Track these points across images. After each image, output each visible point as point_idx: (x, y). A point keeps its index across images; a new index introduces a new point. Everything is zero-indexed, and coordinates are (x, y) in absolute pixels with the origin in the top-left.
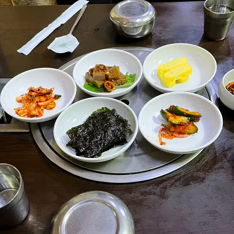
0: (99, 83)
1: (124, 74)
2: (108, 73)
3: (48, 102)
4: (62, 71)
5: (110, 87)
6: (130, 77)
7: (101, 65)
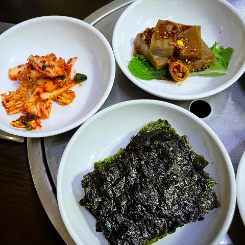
0: (160, 62)
1: (210, 45)
2: (180, 43)
3: (61, 90)
4: (90, 26)
5: (180, 75)
6: (220, 54)
7: (168, 23)
